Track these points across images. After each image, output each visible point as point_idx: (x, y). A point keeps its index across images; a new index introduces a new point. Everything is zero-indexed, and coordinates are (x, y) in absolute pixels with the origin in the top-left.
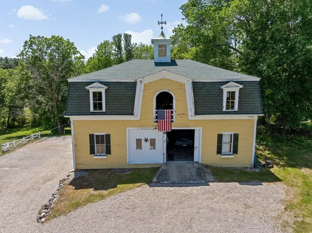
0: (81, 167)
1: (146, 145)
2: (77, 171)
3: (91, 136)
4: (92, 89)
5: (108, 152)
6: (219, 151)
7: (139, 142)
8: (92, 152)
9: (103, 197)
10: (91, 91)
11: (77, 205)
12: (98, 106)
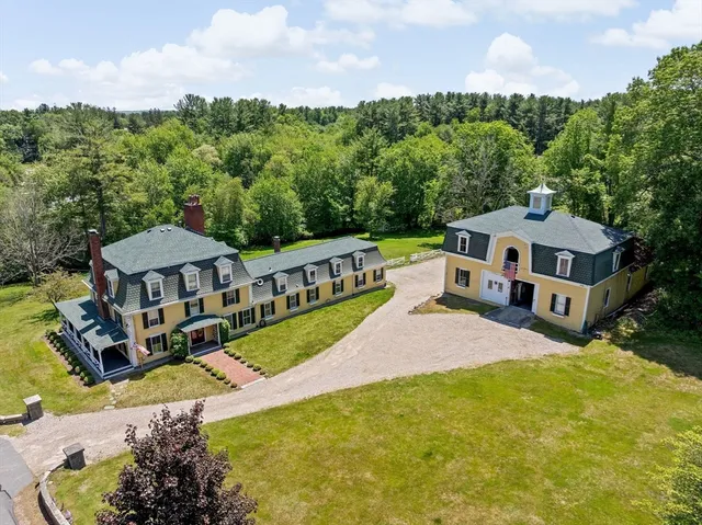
0: (448, 291)
1: (495, 287)
2: (445, 293)
3: (457, 269)
4: (461, 235)
5: (467, 285)
6: (552, 308)
7: (490, 282)
8: (457, 282)
9: (447, 312)
10: (460, 236)
11: (431, 312)
12: (463, 248)
